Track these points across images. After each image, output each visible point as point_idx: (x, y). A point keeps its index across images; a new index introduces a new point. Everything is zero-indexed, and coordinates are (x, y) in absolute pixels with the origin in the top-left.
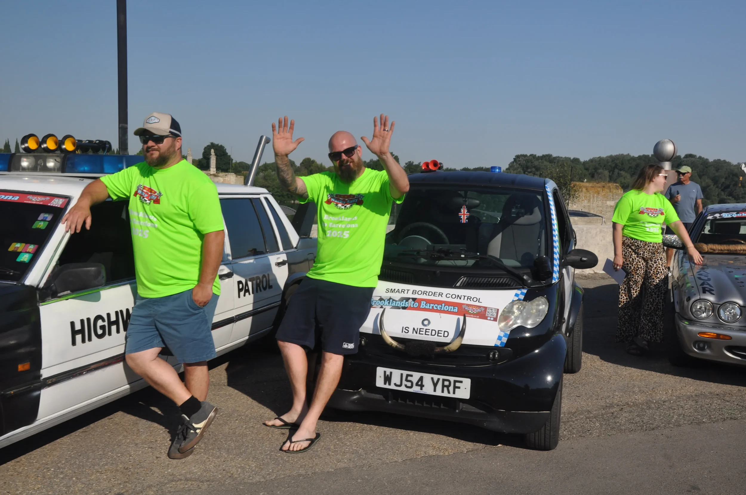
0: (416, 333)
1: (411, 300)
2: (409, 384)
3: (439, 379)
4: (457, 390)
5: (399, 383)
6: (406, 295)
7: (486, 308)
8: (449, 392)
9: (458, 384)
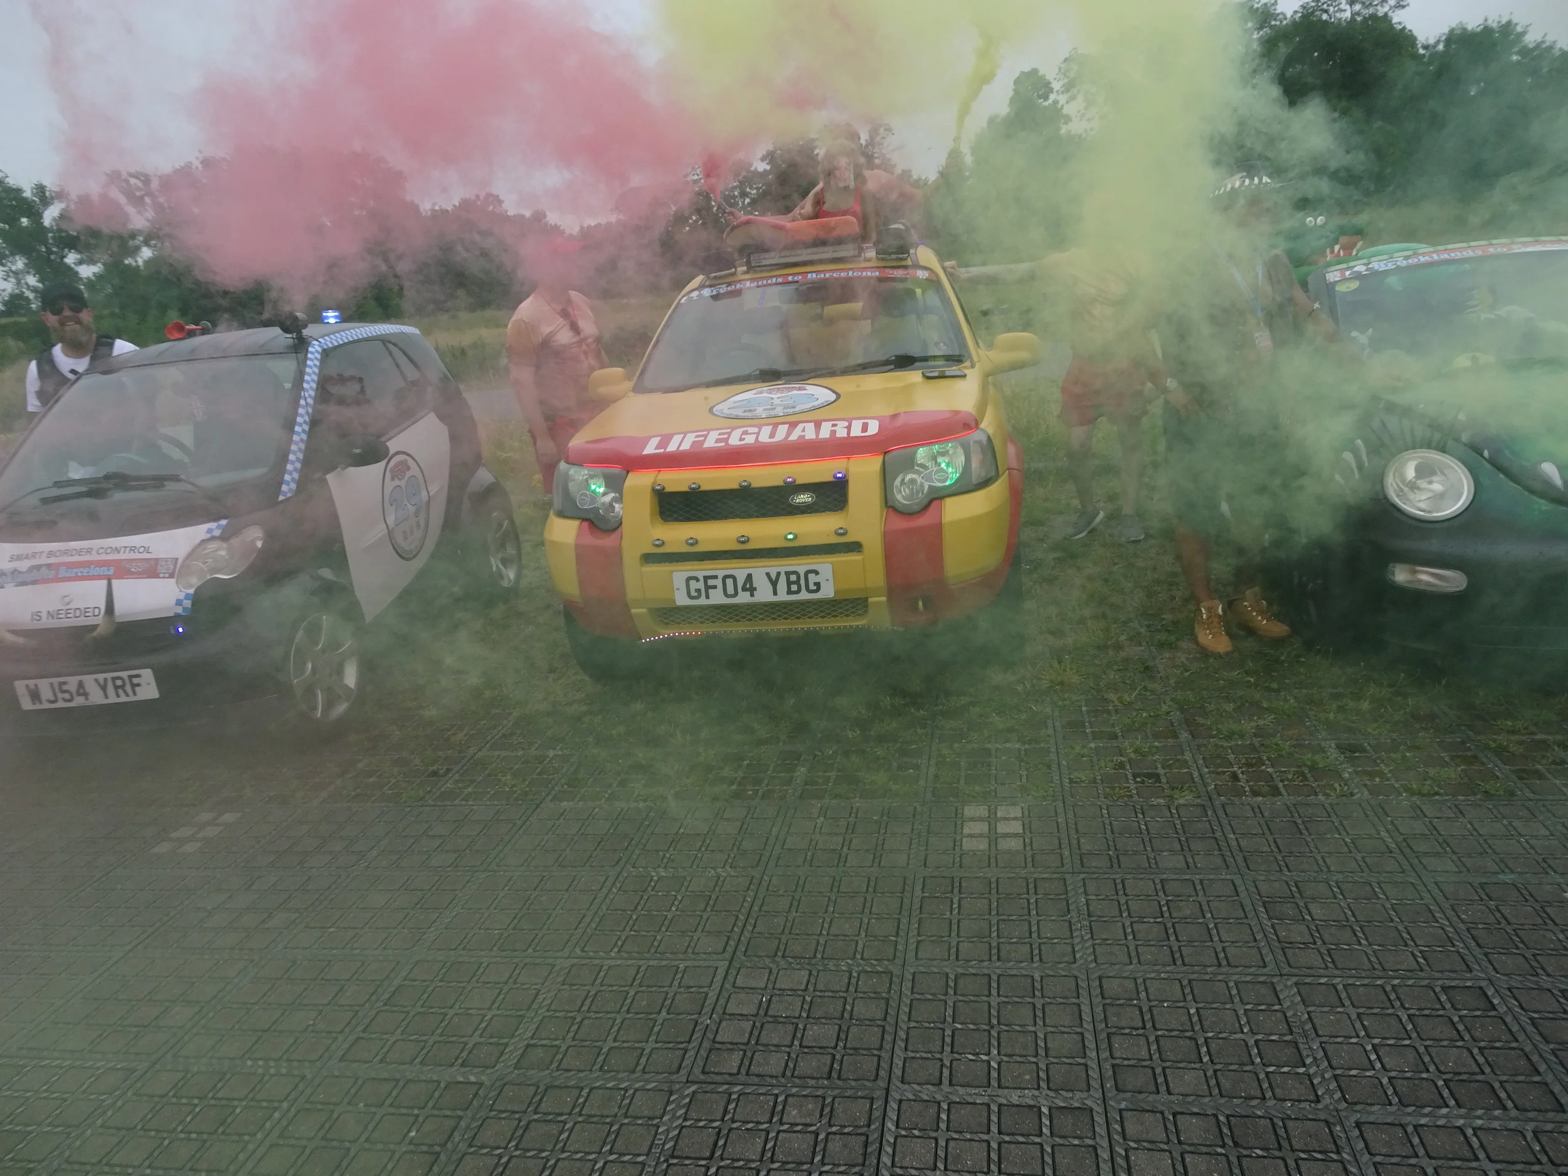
0: (53, 618)
1: (44, 569)
2: (67, 696)
3: (106, 680)
4: (137, 689)
5: (52, 698)
6: (35, 562)
7: (157, 560)
8: (127, 695)
9: (135, 681)
